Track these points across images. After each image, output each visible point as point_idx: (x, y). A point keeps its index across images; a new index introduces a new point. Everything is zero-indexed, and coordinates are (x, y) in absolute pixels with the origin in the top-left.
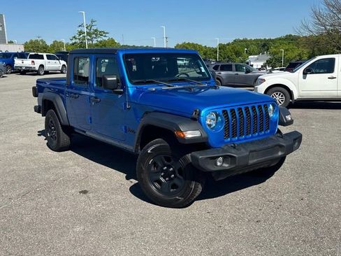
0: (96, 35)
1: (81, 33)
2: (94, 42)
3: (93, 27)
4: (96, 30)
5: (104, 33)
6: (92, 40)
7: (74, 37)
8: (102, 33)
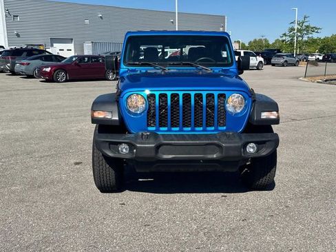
0: (307, 31)
1: (292, 29)
2: (304, 39)
3: (304, 24)
4: (307, 27)
5: (316, 29)
6: (302, 37)
7: (285, 35)
8: (314, 29)
